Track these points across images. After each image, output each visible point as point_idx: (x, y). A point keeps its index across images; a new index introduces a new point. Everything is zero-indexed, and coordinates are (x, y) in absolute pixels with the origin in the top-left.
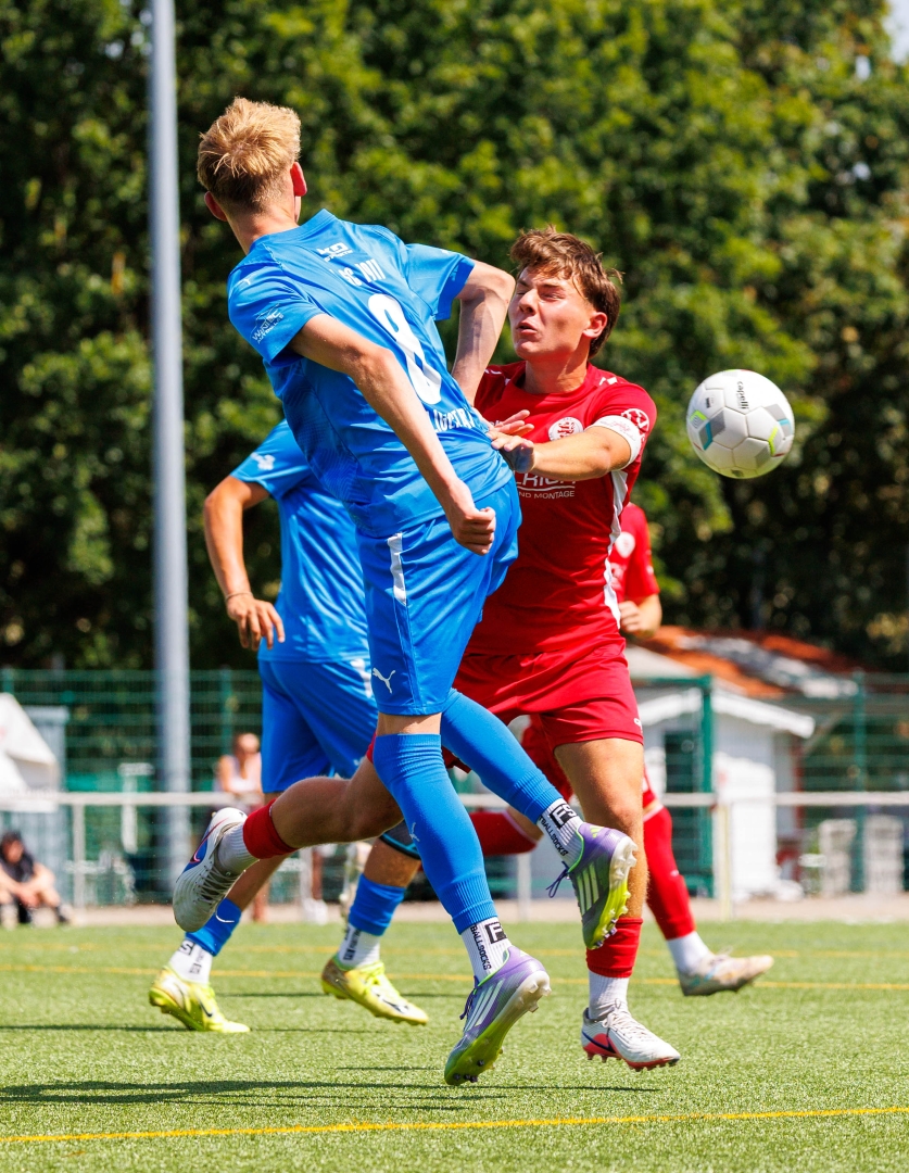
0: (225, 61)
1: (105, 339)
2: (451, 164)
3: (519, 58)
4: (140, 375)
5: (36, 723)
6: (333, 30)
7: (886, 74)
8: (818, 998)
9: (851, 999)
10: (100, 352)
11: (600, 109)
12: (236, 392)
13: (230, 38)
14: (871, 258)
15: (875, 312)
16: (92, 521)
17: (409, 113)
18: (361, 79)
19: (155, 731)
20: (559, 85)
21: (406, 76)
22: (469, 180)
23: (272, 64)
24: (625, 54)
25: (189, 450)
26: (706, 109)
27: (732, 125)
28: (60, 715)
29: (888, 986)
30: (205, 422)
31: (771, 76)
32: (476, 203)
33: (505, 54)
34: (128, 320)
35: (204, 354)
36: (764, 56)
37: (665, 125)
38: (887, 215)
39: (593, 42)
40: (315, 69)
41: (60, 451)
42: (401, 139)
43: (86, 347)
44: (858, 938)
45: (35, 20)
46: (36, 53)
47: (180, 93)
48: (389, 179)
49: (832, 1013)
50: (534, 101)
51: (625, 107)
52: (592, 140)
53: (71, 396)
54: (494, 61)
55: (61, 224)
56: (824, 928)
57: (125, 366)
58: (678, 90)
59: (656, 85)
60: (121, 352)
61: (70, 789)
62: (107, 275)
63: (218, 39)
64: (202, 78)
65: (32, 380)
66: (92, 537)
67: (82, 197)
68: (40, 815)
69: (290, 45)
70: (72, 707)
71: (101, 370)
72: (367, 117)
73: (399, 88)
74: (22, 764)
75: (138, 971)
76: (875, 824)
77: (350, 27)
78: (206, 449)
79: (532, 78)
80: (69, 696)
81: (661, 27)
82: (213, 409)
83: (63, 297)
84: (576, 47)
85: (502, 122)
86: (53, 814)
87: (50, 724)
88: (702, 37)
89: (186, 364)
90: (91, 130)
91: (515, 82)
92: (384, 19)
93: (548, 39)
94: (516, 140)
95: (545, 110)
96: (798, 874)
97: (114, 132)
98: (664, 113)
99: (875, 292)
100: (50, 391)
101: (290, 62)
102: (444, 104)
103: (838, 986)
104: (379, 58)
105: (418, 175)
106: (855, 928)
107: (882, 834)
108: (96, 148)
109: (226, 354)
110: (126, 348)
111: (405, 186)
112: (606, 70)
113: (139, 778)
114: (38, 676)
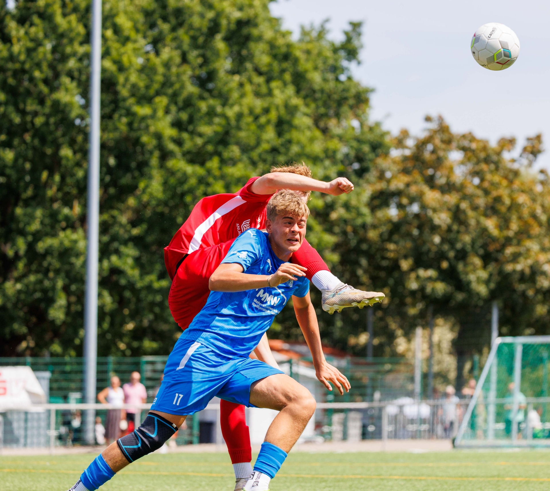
0: (118, 125)
1: (69, 232)
2: (202, 164)
3: (229, 124)
4: (81, 244)
5: (38, 378)
6: (160, 113)
7: (366, 129)
8: (325, 481)
9: (339, 481)
10: (66, 237)
11: (258, 143)
12: (117, 252)
13: (121, 116)
14: (358, 200)
15: (359, 221)
16: (62, 301)
17: (188, 145)
18: (169, 132)
19: (83, 381)
20: (242, 134)
21: (186, 130)
22: (209, 171)
23: (136, 125)
24: (269, 122)
25: (100, 274)
26: (298, 143)
27: (308, 150)
28: (47, 375)
29: (353, 477)
30: (106, 264)
31: (325, 131)
32: (211, 180)
33: (223, 122)
34: (78, 224)
35: (106, 239)
36: (322, 124)
37: (282, 150)
38: (366, 182)
39: (256, 118)
40: (152, 129)
41: (51, 275)
42: (184, 154)
43: (62, 234)
44: (341, 458)
45: (47, 110)
46: (47, 124)
47: (101, 138)
48: (178, 170)
49: (330, 487)
50: (232, 140)
51: (268, 142)
52: (255, 155)
53: (56, 254)
54: (219, 124)
55: (55, 188)
56: (331, 455)
57: (75, 242)
58: (287, 136)
59: (280, 134)
60: (74, 236)
61: (50, 402)
62: (71, 208)
63: (116, 116)
64: (110, 131)
65: (41, 248)
66: (60, 307)
67: (63, 178)
68: (38, 414)
69: (144, 118)
70: (53, 372)
71: (67, 243)
72: (171, 146)
73: (185, 136)
74: (31, 394)
75: (71, 472)
76: (352, 415)
77: (167, 111)
78: (105, 273)
79: (233, 132)
80: (51, 367)
81: (282, 111)
82: (109, 259)
83: (54, 216)
84: (250, 119)
85: (220, 148)
86: (44, 413)
87: (44, 378)
88: (298, 115)
89: (100, 242)
90: (66, 152)
91: (227, 133)
92: (180, 109)
93: (240, 116)
94: (226, 155)
95: (238, 143)
96: (322, 434)
97: (75, 153)
98: (282, 145)
99: (359, 214)
100: (48, 252)
101: (143, 125)
102: (199, 141)
103: (333, 476)
104: (177, 124)
105: (189, 169)
106: (342, 455)
107: (354, 420)
108: (67, 159)
109: (114, 238)
110: (77, 235)
111: (185, 174)
112: (261, 127)
113: (77, 399)
114: (40, 360)
